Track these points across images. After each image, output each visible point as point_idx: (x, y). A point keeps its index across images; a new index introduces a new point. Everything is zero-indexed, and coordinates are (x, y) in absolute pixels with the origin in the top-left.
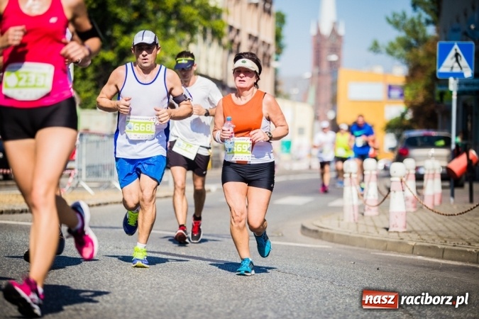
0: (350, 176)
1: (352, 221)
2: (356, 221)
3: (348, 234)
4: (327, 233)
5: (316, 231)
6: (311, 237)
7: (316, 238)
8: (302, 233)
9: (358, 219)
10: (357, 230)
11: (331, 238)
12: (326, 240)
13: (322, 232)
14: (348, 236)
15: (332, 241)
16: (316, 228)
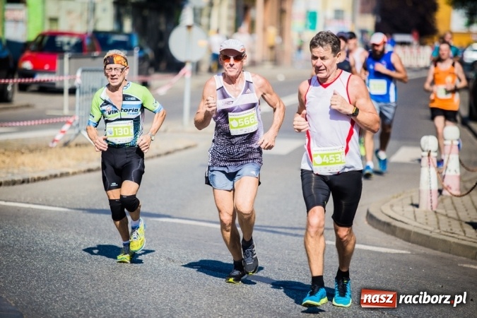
0: (429, 155)
1: (429, 208)
2: (434, 209)
3: (427, 233)
4: (403, 230)
5: (388, 224)
6: (380, 230)
7: (387, 233)
8: (369, 223)
9: (437, 207)
10: (439, 228)
11: (407, 236)
12: (400, 238)
13: (395, 227)
14: (428, 237)
15: (408, 241)
16: (388, 220)
